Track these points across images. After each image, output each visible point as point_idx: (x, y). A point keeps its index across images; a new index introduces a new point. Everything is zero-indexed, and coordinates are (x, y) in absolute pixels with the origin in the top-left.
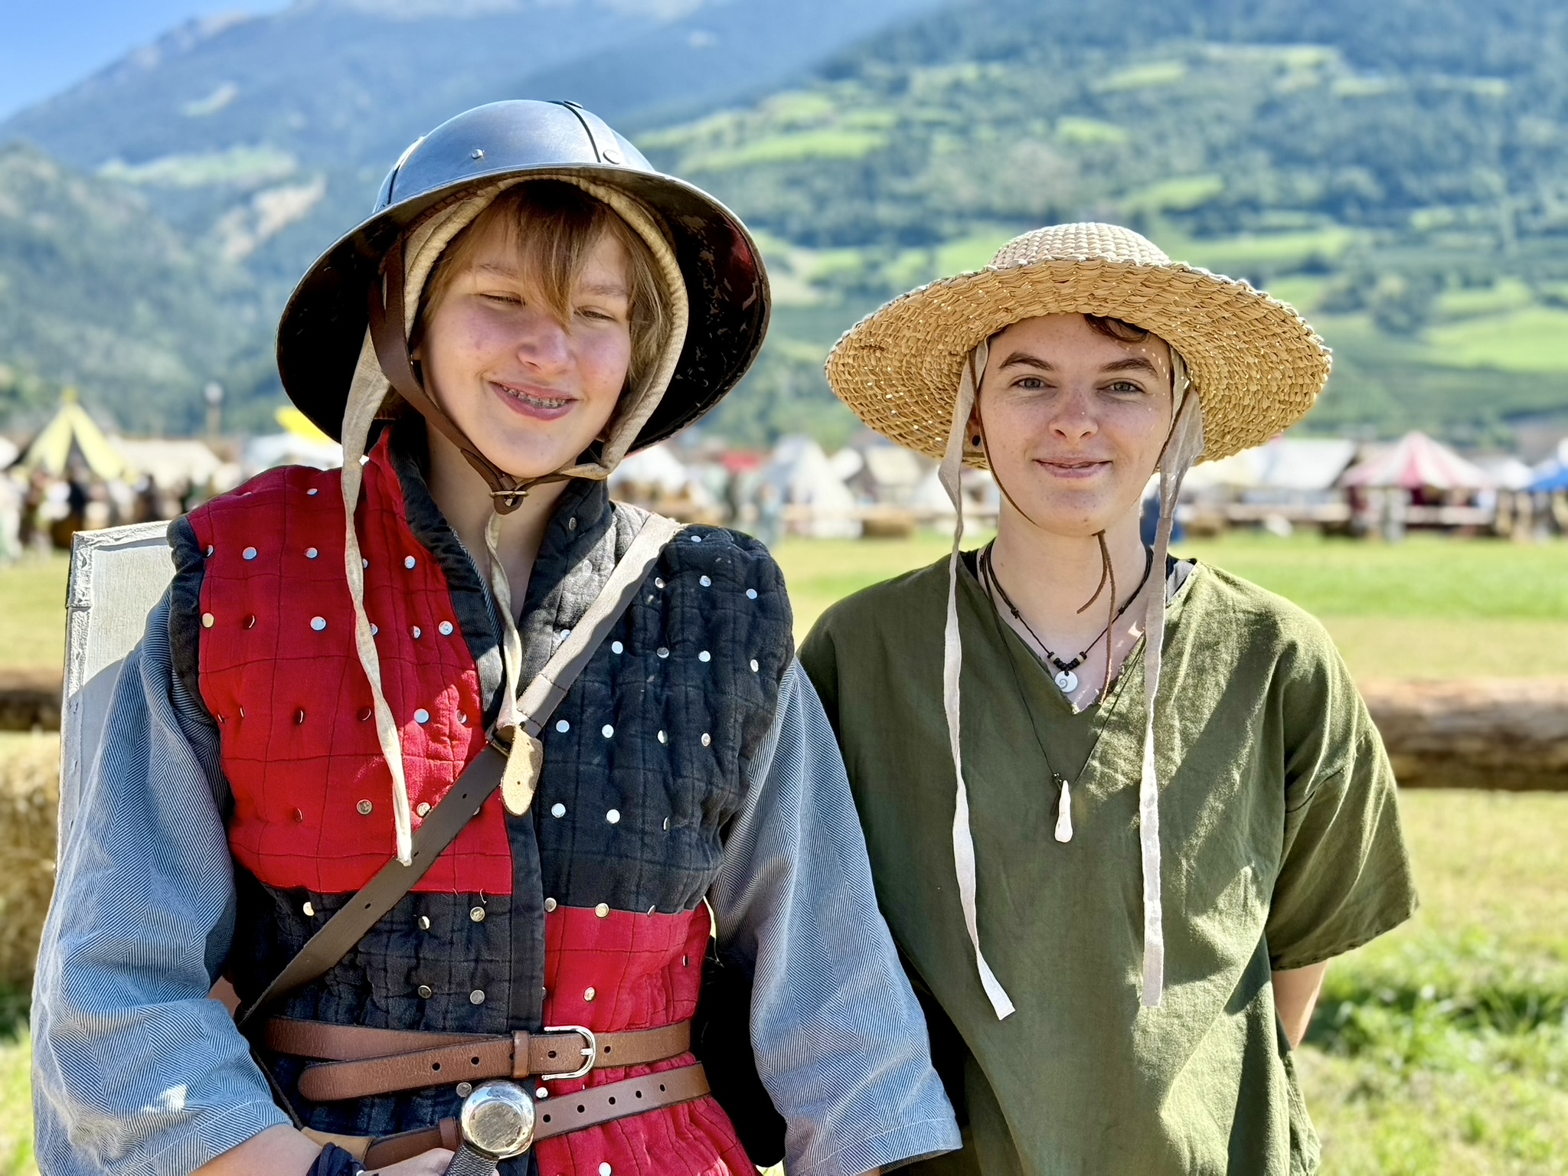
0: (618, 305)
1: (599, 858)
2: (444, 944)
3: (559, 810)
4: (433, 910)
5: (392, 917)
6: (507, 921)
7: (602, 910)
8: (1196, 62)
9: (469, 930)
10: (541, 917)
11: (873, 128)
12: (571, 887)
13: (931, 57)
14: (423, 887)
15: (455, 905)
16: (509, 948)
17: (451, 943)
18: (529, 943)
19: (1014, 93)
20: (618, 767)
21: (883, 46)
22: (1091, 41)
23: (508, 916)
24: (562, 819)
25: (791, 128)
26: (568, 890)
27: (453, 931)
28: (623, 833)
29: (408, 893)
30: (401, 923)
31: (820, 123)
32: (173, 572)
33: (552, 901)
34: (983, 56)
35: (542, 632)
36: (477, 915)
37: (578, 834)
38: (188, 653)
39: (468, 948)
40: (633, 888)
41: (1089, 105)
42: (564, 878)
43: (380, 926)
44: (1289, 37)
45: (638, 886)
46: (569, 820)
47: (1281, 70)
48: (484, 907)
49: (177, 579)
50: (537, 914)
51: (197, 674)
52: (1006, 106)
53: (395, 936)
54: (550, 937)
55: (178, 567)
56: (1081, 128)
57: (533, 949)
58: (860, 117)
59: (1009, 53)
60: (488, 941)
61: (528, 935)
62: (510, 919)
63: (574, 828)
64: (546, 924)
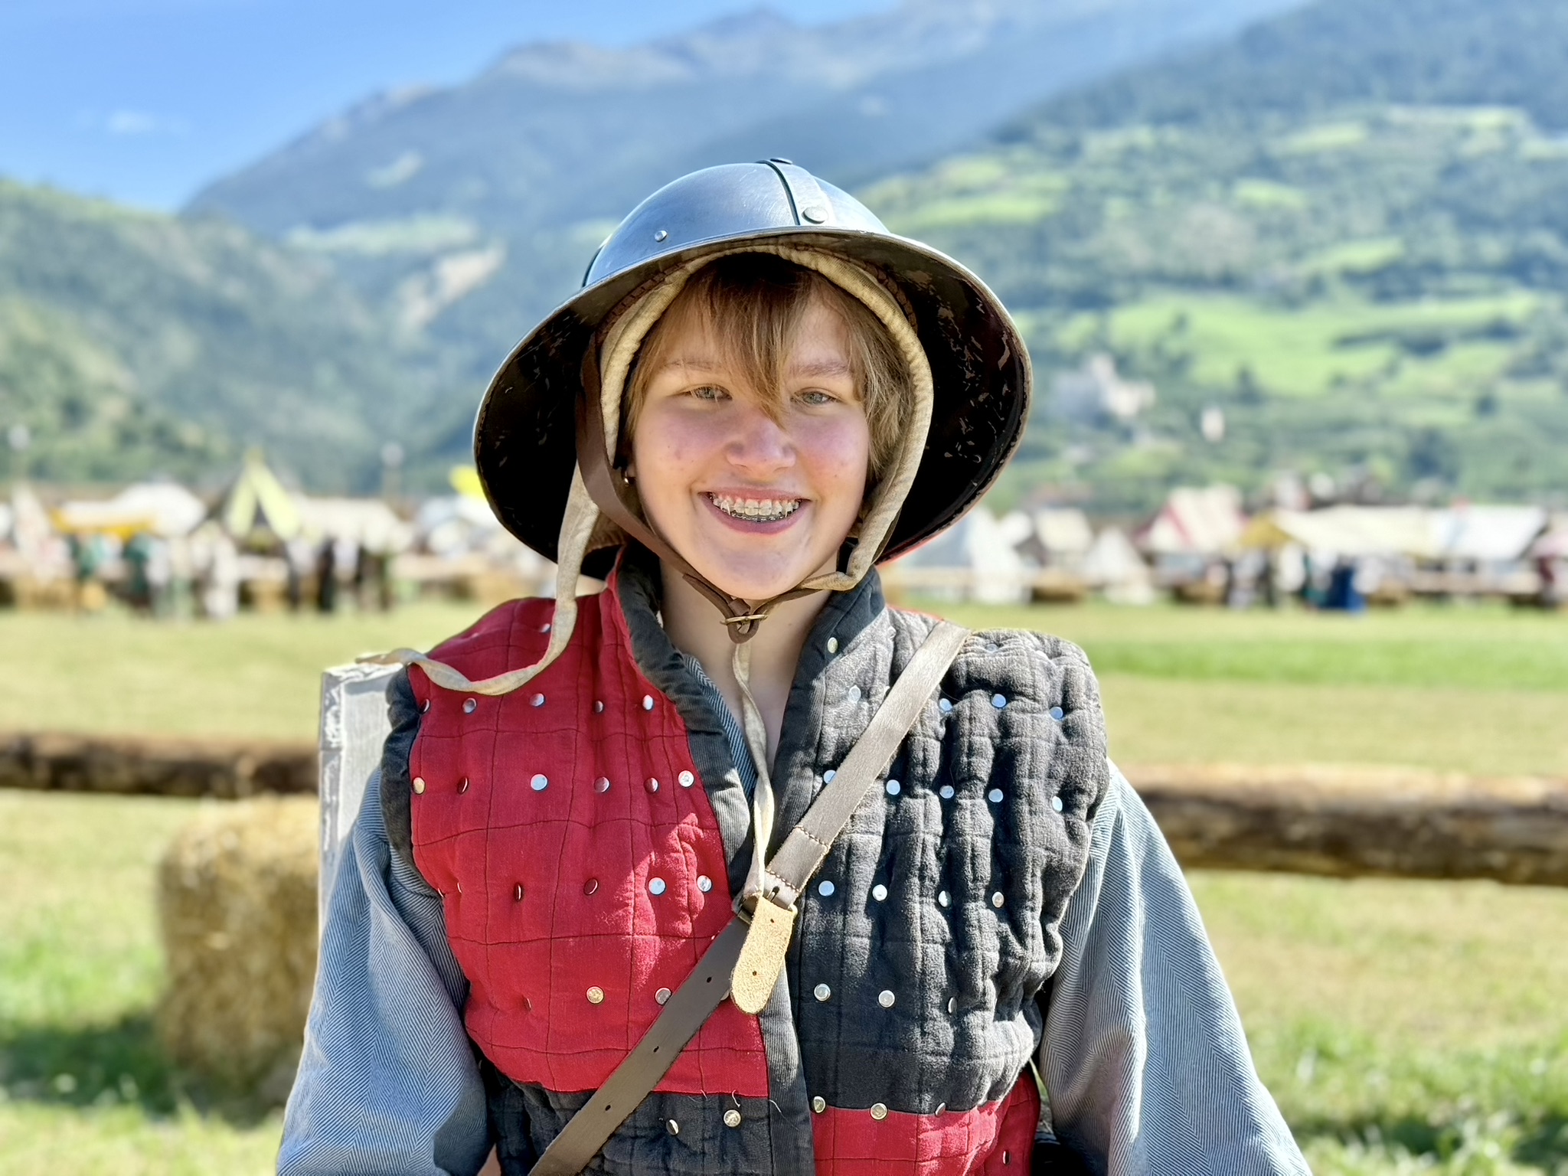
0: (842, 385)
1: (870, 1051)
2: (695, 1154)
3: (823, 992)
4: (680, 1114)
5: (635, 1120)
6: (765, 1128)
7: (879, 1112)
8: (1378, 126)
9: (723, 1138)
10: (806, 1120)
11: (1044, 193)
12: (839, 1085)
13: (1106, 120)
14: (665, 1086)
15: (704, 1109)
16: (770, 1160)
17: (704, 1153)
18: (793, 1152)
19: (1191, 157)
20: (891, 940)
21: (1057, 111)
22: (1270, 103)
23: (766, 1122)
24: (827, 1002)
25: (963, 193)
26: (836, 1088)
27: (704, 1139)
28: (898, 1019)
29: (650, 1093)
30: (645, 1128)
31: (991, 188)
32: (387, 729)
33: (819, 1103)
34: (1158, 119)
35: (801, 777)
36: (732, 1118)
37: (845, 1021)
38: (400, 824)
39: (723, 1160)
40: (914, 1086)
41: (1267, 168)
42: (831, 1075)
43: (622, 1130)
44: (1474, 99)
45: (920, 1083)
46: (833, 1005)
47: (1466, 132)
48: (739, 1110)
49: (391, 739)
50: (800, 1118)
51: (411, 846)
52: (1180, 169)
53: (638, 1143)
54: (818, 1145)
55: (393, 724)
56: (1259, 192)
57: (797, 1159)
58: (1033, 181)
59: (1185, 117)
60: (745, 1152)
61: (791, 1145)
62: (769, 1125)
63: (840, 1014)
64: (814, 1128)
